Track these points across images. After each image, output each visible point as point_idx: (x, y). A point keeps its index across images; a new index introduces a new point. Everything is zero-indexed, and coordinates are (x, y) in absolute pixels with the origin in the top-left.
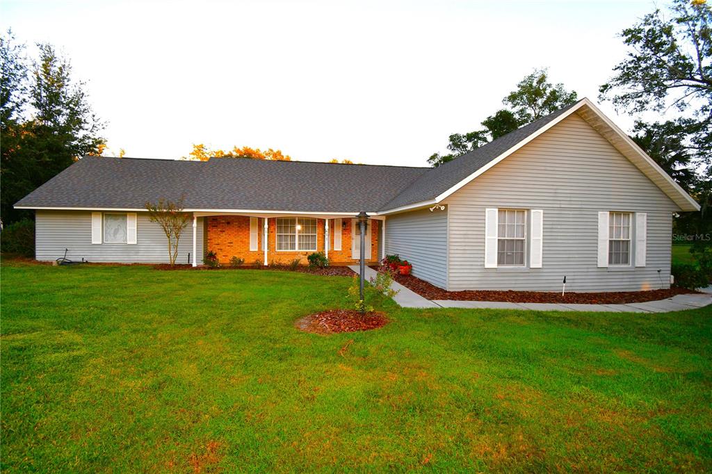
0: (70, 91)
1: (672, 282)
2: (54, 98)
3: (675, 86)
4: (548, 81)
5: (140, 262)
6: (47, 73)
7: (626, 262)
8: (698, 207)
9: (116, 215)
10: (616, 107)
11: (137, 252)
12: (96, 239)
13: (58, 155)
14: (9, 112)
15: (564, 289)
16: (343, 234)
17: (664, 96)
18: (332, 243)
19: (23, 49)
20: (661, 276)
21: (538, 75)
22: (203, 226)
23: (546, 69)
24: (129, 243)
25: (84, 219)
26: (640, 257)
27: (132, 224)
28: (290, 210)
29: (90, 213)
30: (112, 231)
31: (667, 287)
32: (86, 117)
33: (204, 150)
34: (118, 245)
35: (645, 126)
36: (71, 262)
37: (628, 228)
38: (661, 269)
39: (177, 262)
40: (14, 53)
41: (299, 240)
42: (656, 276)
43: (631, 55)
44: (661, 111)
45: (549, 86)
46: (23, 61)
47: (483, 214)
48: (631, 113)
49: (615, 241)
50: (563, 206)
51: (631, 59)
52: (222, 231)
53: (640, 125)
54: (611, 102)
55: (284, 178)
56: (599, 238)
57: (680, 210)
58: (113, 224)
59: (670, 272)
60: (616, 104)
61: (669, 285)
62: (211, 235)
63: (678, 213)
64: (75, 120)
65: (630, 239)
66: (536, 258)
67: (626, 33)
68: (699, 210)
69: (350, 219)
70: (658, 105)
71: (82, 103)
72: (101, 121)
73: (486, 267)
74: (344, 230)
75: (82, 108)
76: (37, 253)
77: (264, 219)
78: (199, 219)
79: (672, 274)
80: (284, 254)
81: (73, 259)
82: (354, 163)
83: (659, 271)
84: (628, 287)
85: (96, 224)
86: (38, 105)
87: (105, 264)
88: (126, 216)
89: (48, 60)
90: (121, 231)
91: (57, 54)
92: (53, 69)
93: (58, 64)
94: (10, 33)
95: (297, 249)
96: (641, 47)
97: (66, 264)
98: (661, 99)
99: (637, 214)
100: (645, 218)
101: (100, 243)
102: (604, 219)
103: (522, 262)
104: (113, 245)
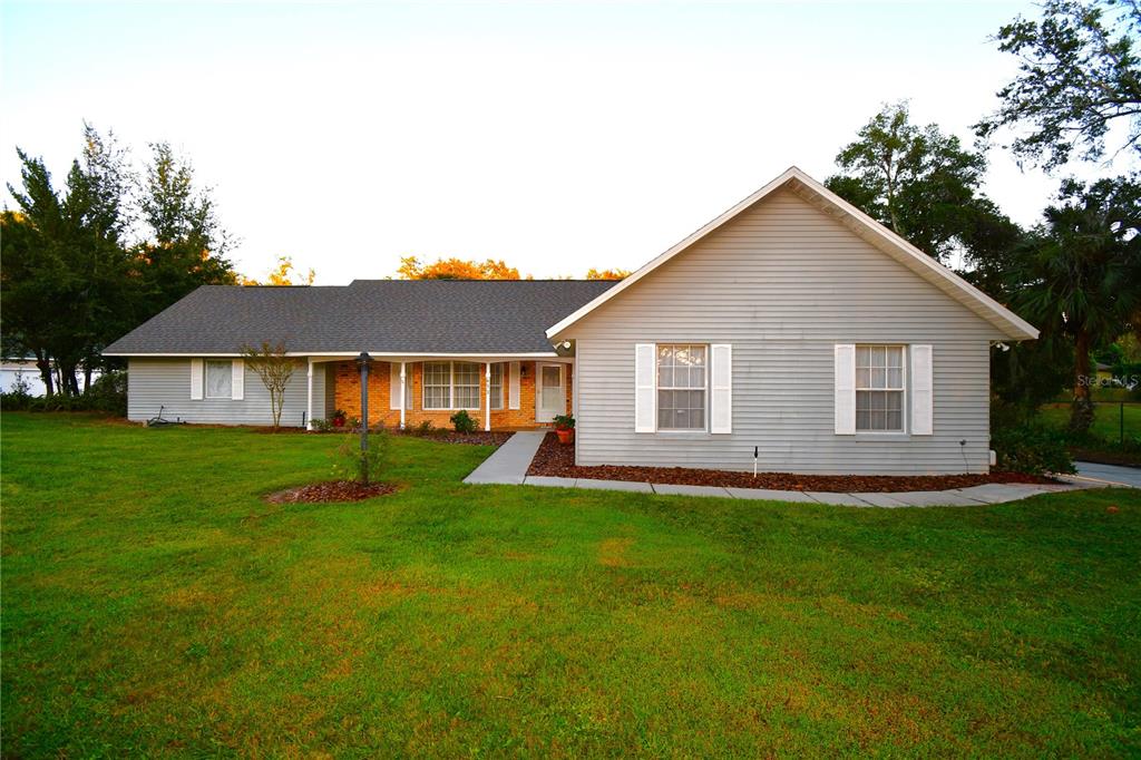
0: (194, 200)
1: (993, 462)
2: (173, 211)
3: (1118, 114)
4: (910, 122)
5: (247, 423)
6: (164, 181)
7: (898, 426)
8: (1034, 333)
9: (219, 362)
10: (1019, 159)
11: (245, 410)
12: (196, 394)
13: (172, 286)
14: (114, 236)
15: (756, 468)
16: (521, 385)
17: (1102, 133)
18: (507, 398)
19: (127, 153)
20: (966, 451)
21: (892, 115)
22: (324, 374)
23: (906, 102)
24: (234, 398)
25: (181, 367)
26: (921, 417)
27: (238, 373)
28: (431, 351)
29: (188, 360)
30: (216, 384)
31: (985, 470)
32: (214, 234)
33: (416, 265)
34: (222, 401)
35: (1080, 189)
36: (167, 423)
37: (900, 370)
38: (967, 440)
39: (282, 424)
40: (116, 159)
41: (456, 394)
42: (957, 451)
43: (1025, 68)
44: (1101, 160)
45: (915, 129)
46: (127, 168)
47: (631, 352)
48: (1047, 168)
49: (874, 392)
50: (767, 337)
51: (1026, 74)
52: (354, 382)
53: (1070, 188)
54: (1010, 150)
55: (443, 305)
56: (837, 388)
57: (1007, 339)
58: (217, 373)
59: (987, 445)
60: (1020, 153)
61: (988, 468)
62: (340, 387)
63: (1006, 344)
64: (200, 240)
65: (904, 388)
66: (721, 418)
67: (1005, 32)
68: (1037, 337)
69: (534, 362)
70: (1093, 150)
71: (208, 216)
72: (233, 238)
73: (637, 431)
74: (524, 380)
75: (208, 222)
76: (130, 412)
77: (400, 364)
78: (317, 366)
79: (991, 449)
80: (433, 413)
81: (169, 419)
82: (535, 278)
83: (963, 443)
84: (899, 468)
85: (197, 372)
86: (154, 222)
87: (206, 425)
88: (231, 363)
89: (164, 165)
90: (226, 383)
91: (175, 156)
92: (171, 174)
93: (177, 168)
94: (111, 135)
95: (452, 408)
96: (1037, 54)
97: (158, 425)
98: (1097, 139)
99: (913, 347)
100: (930, 353)
101: (200, 398)
102: (845, 359)
103: (702, 426)
104: (214, 401)
